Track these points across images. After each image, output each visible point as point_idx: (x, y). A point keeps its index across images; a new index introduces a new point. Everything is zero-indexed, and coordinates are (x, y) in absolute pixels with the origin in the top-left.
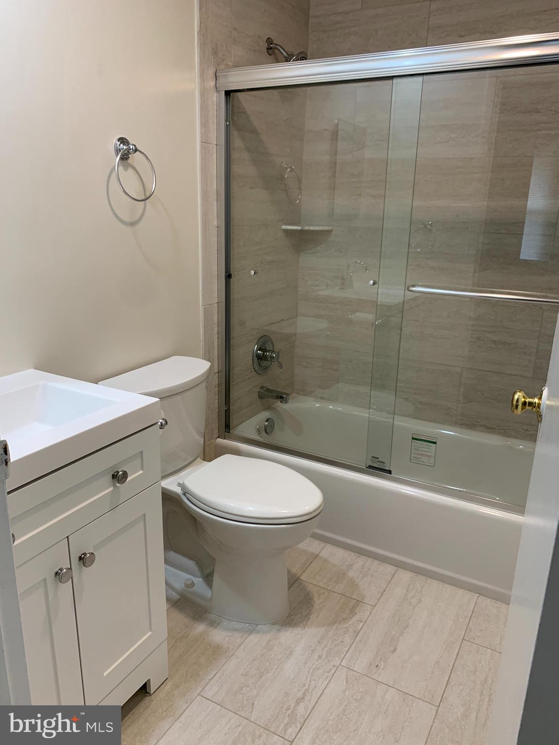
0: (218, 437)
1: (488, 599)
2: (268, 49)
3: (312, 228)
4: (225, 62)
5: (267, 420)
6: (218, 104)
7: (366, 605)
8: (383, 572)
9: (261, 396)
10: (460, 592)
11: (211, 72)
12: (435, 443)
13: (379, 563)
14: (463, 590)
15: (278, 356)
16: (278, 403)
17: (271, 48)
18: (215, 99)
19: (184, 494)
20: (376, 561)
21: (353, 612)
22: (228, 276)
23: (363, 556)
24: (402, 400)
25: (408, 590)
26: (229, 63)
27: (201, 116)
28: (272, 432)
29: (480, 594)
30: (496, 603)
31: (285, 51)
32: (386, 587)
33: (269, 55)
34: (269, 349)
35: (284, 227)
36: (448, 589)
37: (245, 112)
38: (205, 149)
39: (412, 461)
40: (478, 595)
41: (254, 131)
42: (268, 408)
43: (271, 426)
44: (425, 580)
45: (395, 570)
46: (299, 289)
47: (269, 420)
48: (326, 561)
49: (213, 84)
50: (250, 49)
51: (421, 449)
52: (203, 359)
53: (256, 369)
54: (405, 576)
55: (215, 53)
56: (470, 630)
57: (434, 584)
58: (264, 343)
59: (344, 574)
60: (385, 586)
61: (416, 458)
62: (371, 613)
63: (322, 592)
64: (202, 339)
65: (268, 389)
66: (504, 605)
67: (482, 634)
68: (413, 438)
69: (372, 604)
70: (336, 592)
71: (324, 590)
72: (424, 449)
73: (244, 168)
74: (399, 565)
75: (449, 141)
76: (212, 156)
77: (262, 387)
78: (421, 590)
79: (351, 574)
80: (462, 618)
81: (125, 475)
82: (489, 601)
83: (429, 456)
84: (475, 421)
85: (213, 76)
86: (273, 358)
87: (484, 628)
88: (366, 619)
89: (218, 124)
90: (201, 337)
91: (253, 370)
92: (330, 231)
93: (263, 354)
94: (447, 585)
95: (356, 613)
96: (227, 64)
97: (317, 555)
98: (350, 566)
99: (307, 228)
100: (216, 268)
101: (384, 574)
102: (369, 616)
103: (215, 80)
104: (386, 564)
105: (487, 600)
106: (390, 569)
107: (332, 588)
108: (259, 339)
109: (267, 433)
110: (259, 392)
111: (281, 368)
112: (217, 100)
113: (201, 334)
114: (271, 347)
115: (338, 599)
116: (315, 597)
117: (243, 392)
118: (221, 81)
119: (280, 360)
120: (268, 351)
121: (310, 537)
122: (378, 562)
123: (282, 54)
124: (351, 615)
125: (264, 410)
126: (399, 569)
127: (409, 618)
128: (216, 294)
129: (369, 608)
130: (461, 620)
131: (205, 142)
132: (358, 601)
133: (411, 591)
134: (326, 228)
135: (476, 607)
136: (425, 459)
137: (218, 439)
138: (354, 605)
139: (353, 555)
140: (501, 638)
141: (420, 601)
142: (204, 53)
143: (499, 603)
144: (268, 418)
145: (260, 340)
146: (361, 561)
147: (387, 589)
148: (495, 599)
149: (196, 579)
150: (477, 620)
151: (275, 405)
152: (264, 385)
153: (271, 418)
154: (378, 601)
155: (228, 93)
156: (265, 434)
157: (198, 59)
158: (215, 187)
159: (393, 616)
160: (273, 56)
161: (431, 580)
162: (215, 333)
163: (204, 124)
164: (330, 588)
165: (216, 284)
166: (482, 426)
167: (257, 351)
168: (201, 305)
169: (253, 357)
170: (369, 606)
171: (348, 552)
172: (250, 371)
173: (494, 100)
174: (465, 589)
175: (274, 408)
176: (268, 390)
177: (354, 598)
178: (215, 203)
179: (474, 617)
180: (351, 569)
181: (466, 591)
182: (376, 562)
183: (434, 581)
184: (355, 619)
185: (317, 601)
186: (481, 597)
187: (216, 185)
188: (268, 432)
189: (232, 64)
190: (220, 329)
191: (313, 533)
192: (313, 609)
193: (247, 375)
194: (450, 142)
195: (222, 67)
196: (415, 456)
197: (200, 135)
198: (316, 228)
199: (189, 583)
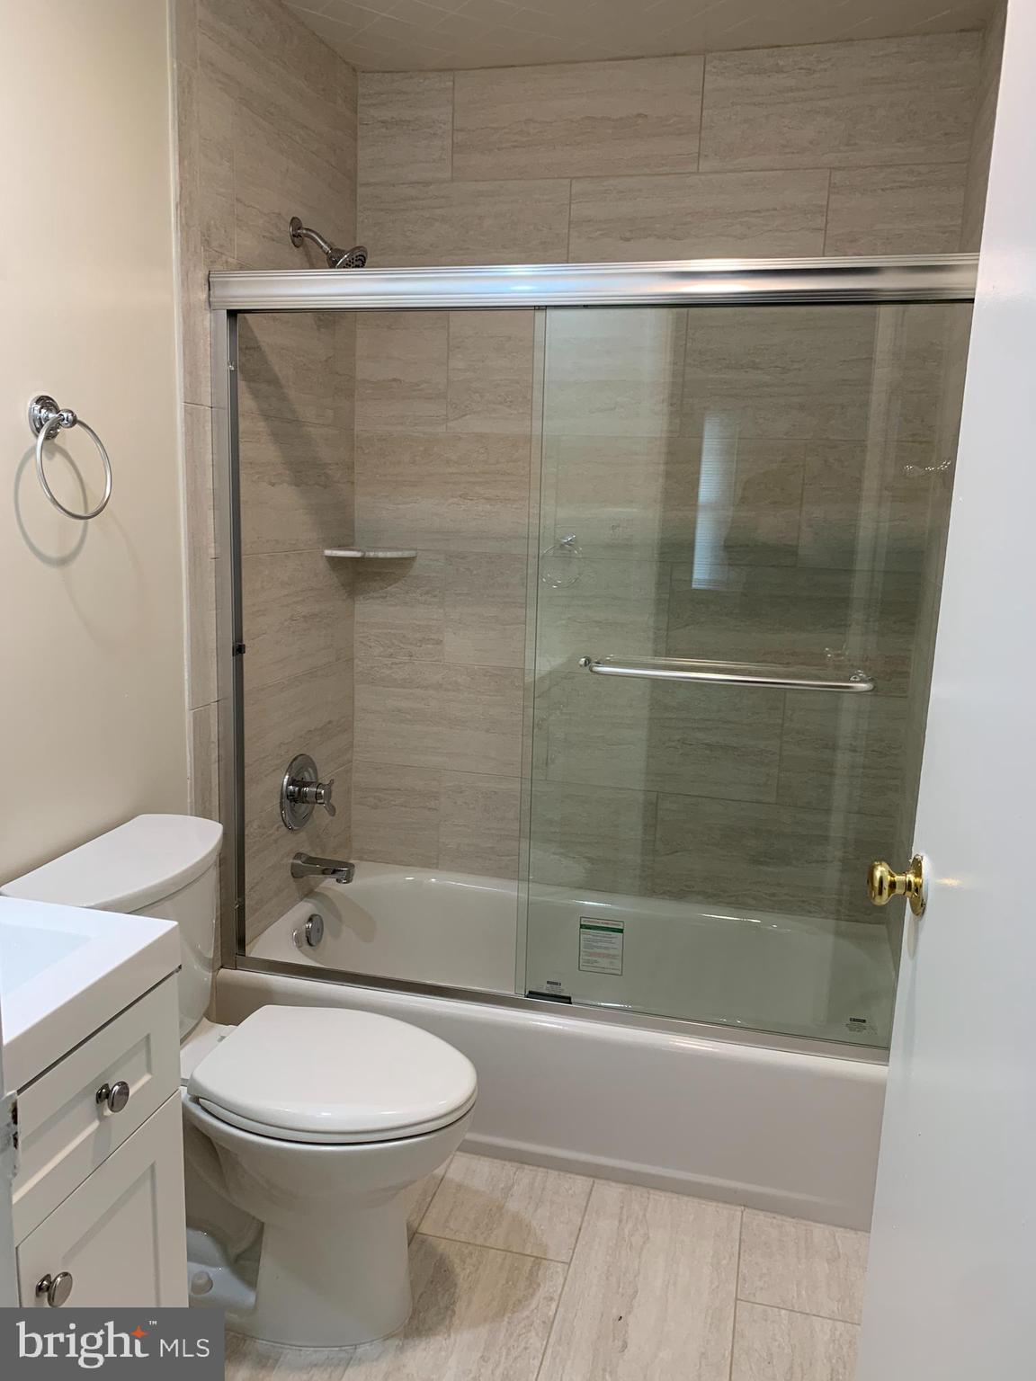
0: (222, 967)
1: (759, 1212)
2: (294, 236)
3: (381, 555)
4: (224, 258)
5: (310, 920)
6: (214, 334)
7: (553, 1263)
8: (570, 1192)
9: (296, 873)
10: (710, 1207)
11: (200, 275)
12: (621, 931)
13: (559, 1175)
14: (714, 1204)
15: (329, 794)
16: (329, 883)
17: (299, 236)
18: (207, 324)
19: (196, 1100)
20: (553, 1171)
21: (533, 1282)
22: (239, 650)
23: (526, 1166)
24: (557, 857)
25: (620, 1221)
26: (230, 260)
27: (184, 354)
28: (319, 941)
29: (744, 1206)
30: (774, 1218)
31: (325, 243)
32: (582, 1222)
33: (294, 248)
34: (308, 779)
35: (328, 552)
36: (689, 1205)
37: (258, 347)
38: (191, 414)
39: (585, 968)
40: (743, 1207)
41: (274, 381)
42: (309, 893)
43: (318, 929)
44: (646, 1195)
45: (591, 1183)
46: (356, 661)
47: (314, 919)
48: (460, 1186)
49: (204, 296)
50: (264, 237)
51: (599, 944)
52: (191, 815)
53: (287, 819)
54: (611, 1193)
55: (207, 243)
56: (744, 1280)
57: (662, 1199)
58: (302, 769)
59: (500, 1208)
60: (580, 1219)
61: (588, 961)
62: (566, 1279)
63: (466, 1251)
64: (189, 775)
65: (310, 857)
66: (789, 1219)
67: (765, 1282)
68: (582, 926)
69: (564, 1259)
70: (492, 1248)
71: (470, 1247)
72: (604, 945)
73: (259, 449)
74: (595, 1172)
75: (615, 408)
76: (204, 427)
77: (298, 856)
78: (645, 1215)
79: (512, 1205)
80: (725, 1258)
81: (124, 1087)
82: (761, 1215)
83: (614, 956)
84: (686, 886)
85: (204, 281)
86: (321, 797)
87: (765, 1271)
88: (559, 1292)
89: (215, 368)
90: (189, 771)
91: (282, 823)
92: (412, 559)
93: (299, 790)
94: (686, 1198)
95: (539, 1285)
96: (227, 262)
97: (444, 1177)
98: (508, 1190)
99: (372, 554)
100: (216, 634)
101: (572, 1196)
102: (564, 1285)
103: (207, 287)
104: (572, 1176)
105: (757, 1215)
106: (580, 1183)
107: (485, 1239)
108: (292, 763)
109: (311, 945)
110: (293, 865)
111: (333, 815)
112: (213, 326)
113: (188, 764)
114: (313, 775)
115: (499, 1260)
116: (455, 1266)
117: (264, 869)
118: (217, 292)
119: (332, 801)
120: (308, 784)
121: (458, 1149)
122: (557, 1173)
123: (322, 247)
124: (531, 1290)
125: (302, 900)
126: (597, 1181)
127: (635, 1277)
128: (213, 685)
129: (560, 1268)
130: (724, 1262)
131: (191, 402)
132: (537, 1258)
133: (627, 1221)
134: (406, 554)
135: (743, 1234)
136: (604, 962)
137: (222, 970)
138: (532, 1267)
139: (510, 1167)
140: (797, 1285)
141: (647, 1238)
142: (187, 242)
143: (779, 1217)
144: (312, 913)
145: (294, 764)
146: (526, 1177)
147: (584, 1225)
148: (771, 1212)
149: (214, 1269)
150: (751, 1256)
151: (321, 885)
152: (301, 850)
153: (317, 913)
154: (573, 1253)
155: (232, 314)
156: (308, 947)
157: (177, 252)
158: (210, 485)
159: (607, 1278)
160: (301, 248)
161: (658, 1192)
162: (213, 761)
163: (191, 370)
164: (480, 1241)
165: (215, 666)
166: (699, 893)
167: (289, 784)
168: (187, 707)
169: (282, 799)
170: (559, 1264)
171: (498, 1162)
172: (276, 826)
173: (686, 344)
174: (717, 1201)
175: (319, 894)
176: (311, 860)
177: (528, 1253)
178: (211, 513)
179: (745, 1251)
180: (512, 1196)
181: (720, 1205)
182: (553, 1174)
183: (663, 1194)
184: (541, 1293)
185: (462, 1274)
186: (747, 1210)
187: (212, 480)
188: (312, 942)
189: (235, 261)
190: (221, 752)
191: (464, 1141)
192: (457, 1290)
193: (271, 835)
194: (617, 410)
195: (218, 267)
196: (587, 958)
197: (182, 390)
198: (389, 555)
199: (203, 1281)
